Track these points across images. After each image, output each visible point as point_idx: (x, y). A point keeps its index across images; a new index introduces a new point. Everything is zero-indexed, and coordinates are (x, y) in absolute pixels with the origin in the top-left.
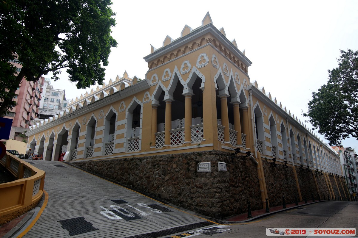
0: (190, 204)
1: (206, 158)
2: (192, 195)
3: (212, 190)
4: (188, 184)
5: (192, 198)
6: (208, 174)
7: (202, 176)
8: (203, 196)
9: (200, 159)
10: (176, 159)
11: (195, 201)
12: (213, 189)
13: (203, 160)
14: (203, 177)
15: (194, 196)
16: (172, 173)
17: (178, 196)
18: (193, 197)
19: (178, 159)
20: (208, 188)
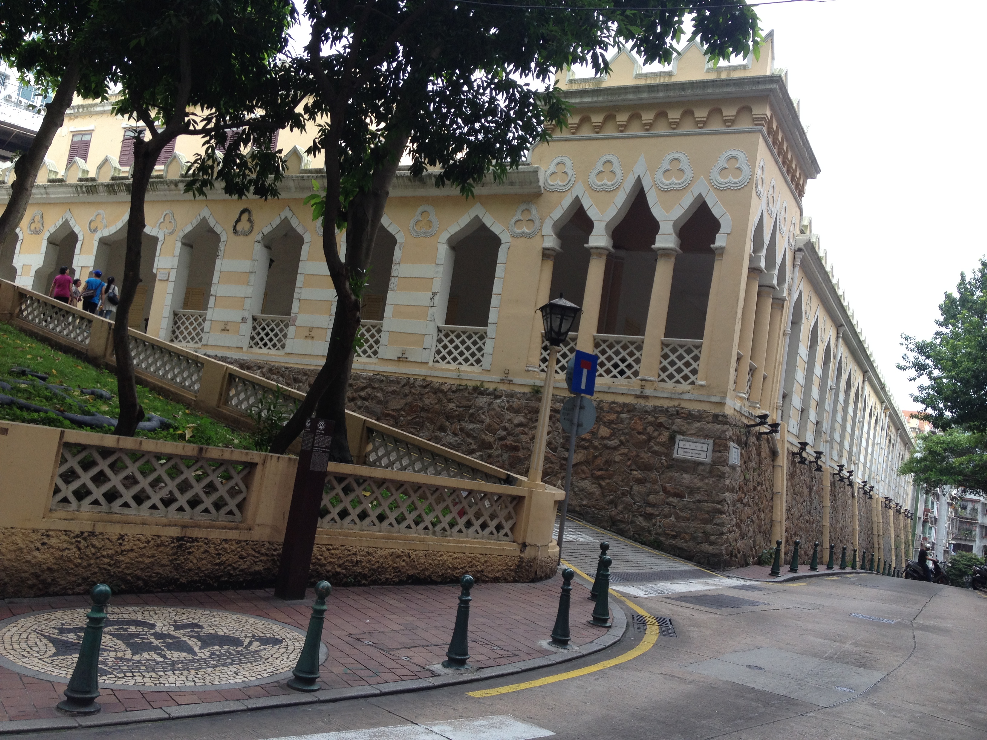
0: (643, 529)
1: (701, 429)
2: (649, 510)
3: (710, 505)
4: (640, 482)
5: (649, 517)
6: (701, 468)
7: (685, 470)
8: (684, 515)
9: (684, 429)
10: (613, 417)
11: (658, 523)
12: (713, 503)
13: (693, 432)
14: (687, 472)
15: (657, 513)
16: (595, 448)
17: (607, 507)
18: (652, 514)
19: (618, 417)
20: (698, 498)
